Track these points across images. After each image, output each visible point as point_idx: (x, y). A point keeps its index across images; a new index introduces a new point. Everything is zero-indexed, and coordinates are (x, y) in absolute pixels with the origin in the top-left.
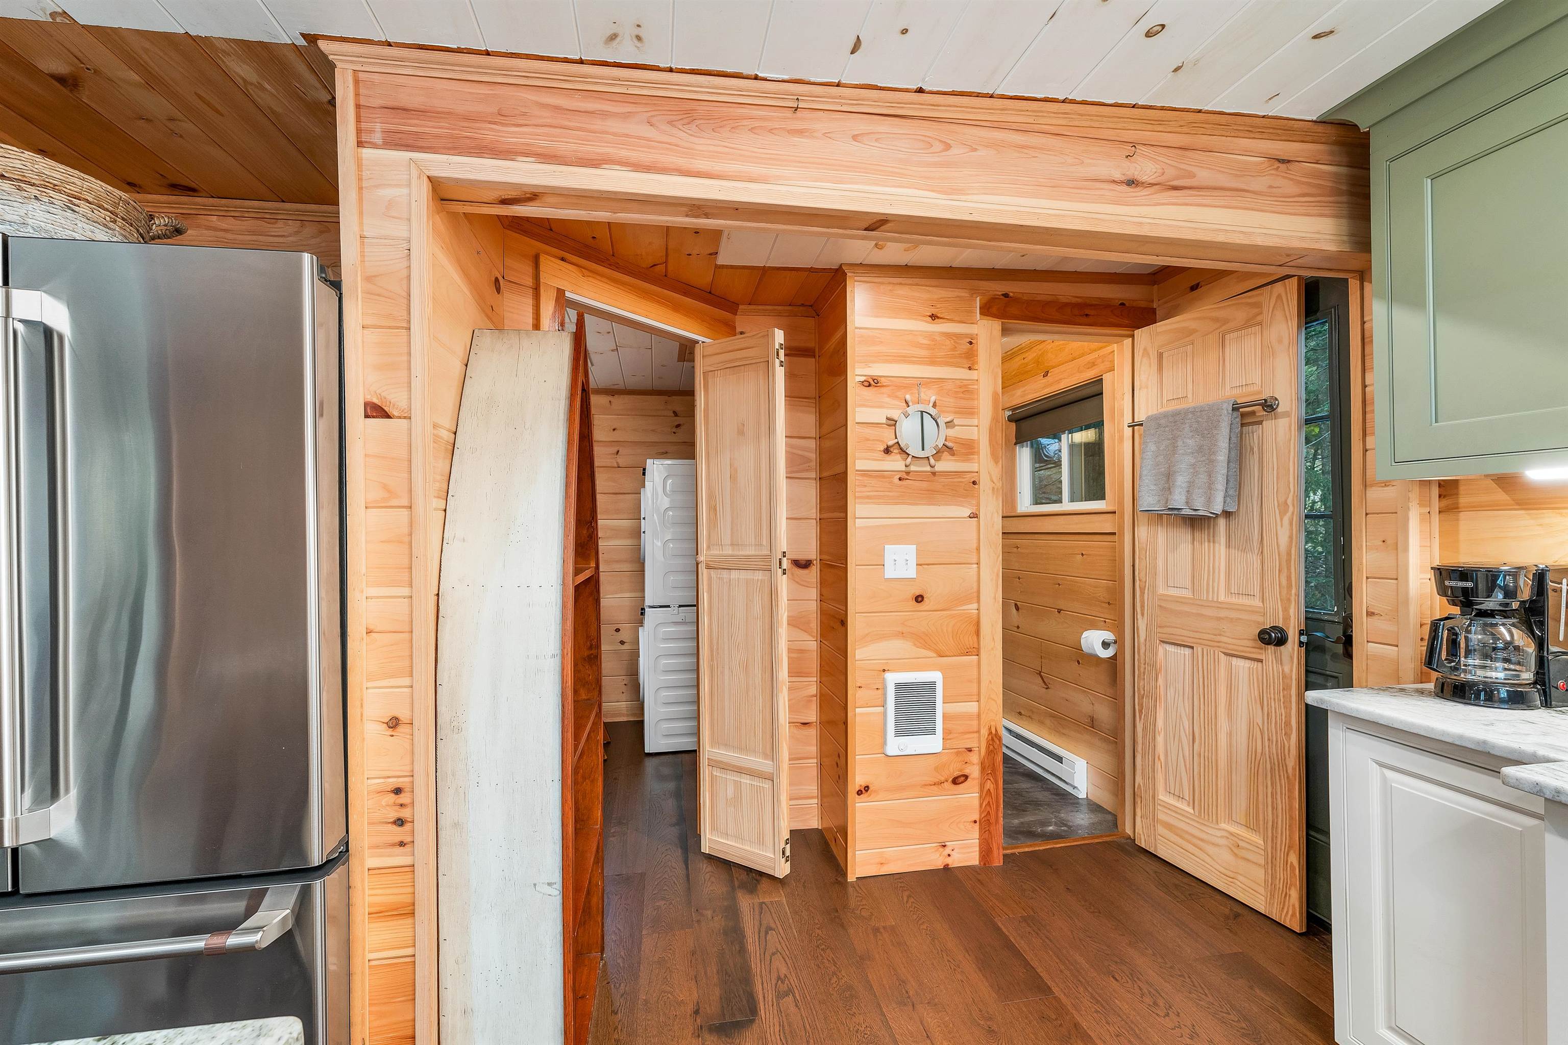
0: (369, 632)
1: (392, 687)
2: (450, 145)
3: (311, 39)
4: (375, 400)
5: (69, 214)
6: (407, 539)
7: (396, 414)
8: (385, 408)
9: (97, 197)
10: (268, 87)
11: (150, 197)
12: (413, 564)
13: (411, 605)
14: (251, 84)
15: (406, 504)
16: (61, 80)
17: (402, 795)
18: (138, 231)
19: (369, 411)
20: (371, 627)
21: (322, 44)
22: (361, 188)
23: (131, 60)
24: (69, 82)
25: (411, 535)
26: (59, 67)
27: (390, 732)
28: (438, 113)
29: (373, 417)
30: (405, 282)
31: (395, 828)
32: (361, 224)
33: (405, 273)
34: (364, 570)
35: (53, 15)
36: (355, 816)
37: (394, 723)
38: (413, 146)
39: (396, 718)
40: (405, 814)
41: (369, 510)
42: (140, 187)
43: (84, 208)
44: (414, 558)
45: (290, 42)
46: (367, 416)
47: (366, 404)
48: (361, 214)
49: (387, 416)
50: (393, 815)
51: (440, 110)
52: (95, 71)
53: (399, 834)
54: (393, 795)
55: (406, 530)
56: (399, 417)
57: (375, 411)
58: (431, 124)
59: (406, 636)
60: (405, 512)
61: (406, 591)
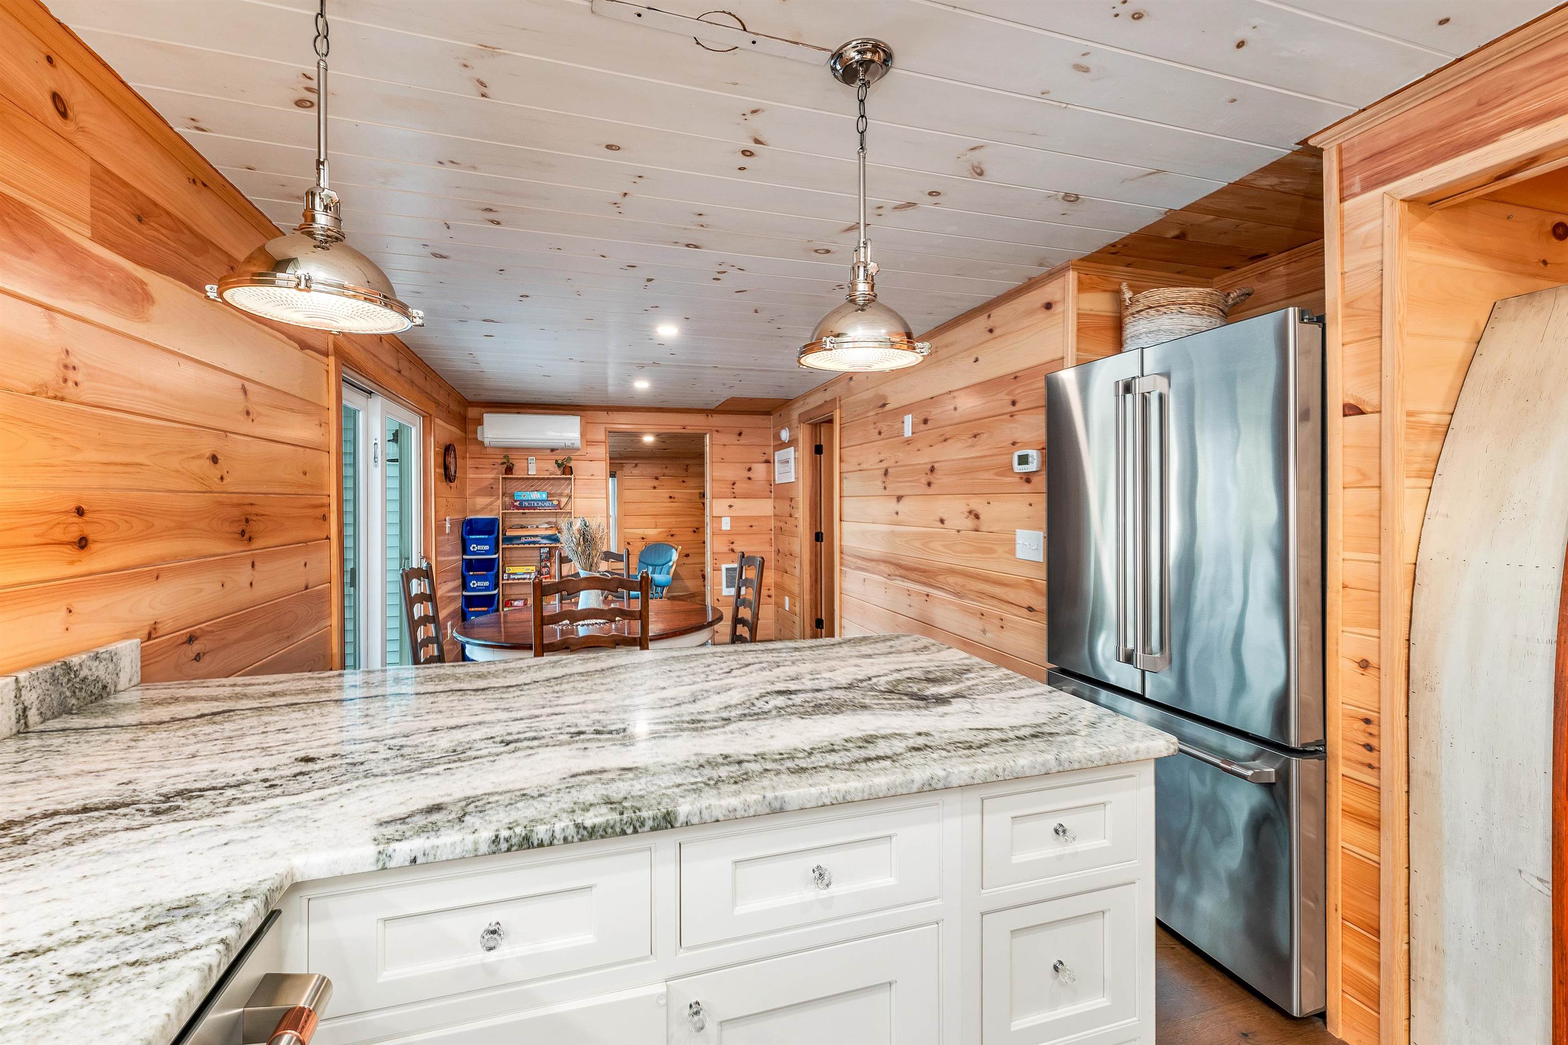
0: (1344, 587)
1: (1364, 635)
2: (1425, 161)
3: (1304, 142)
4: (1352, 402)
5: (1181, 315)
6: (1377, 514)
7: (1369, 410)
8: (1360, 407)
9: (1195, 299)
10: (1288, 180)
11: (1239, 270)
12: (1382, 535)
13: (1380, 569)
14: (1276, 185)
15: (1377, 484)
16: (1177, 237)
17: (1371, 726)
18: (1218, 308)
19: (1346, 410)
20: (1346, 583)
21: (1311, 142)
22: (1342, 235)
23: (1207, 211)
24: (1181, 236)
25: (1380, 510)
26: (1175, 233)
27: (1361, 671)
28: (1412, 139)
29: (1350, 415)
30: (1379, 298)
31: (1364, 750)
32: (1342, 263)
33: (1379, 291)
34: (1340, 537)
35: (1166, 213)
36: (1331, 729)
37: (1364, 665)
38: (1388, 180)
39: (1367, 661)
40: (1373, 742)
41: (1346, 490)
42: (1233, 267)
43: (1188, 309)
44: (1383, 530)
45: (1290, 152)
46: (1345, 415)
47: (1344, 406)
48: (1342, 255)
49: (1362, 413)
50: (1363, 739)
51: (1412, 136)
52: (1191, 225)
53: (1369, 757)
54: (1363, 723)
55: (1377, 506)
56: (1372, 413)
57: (1352, 410)
58: (1404, 153)
59: (1375, 595)
60: (1376, 491)
61: (1375, 557)
